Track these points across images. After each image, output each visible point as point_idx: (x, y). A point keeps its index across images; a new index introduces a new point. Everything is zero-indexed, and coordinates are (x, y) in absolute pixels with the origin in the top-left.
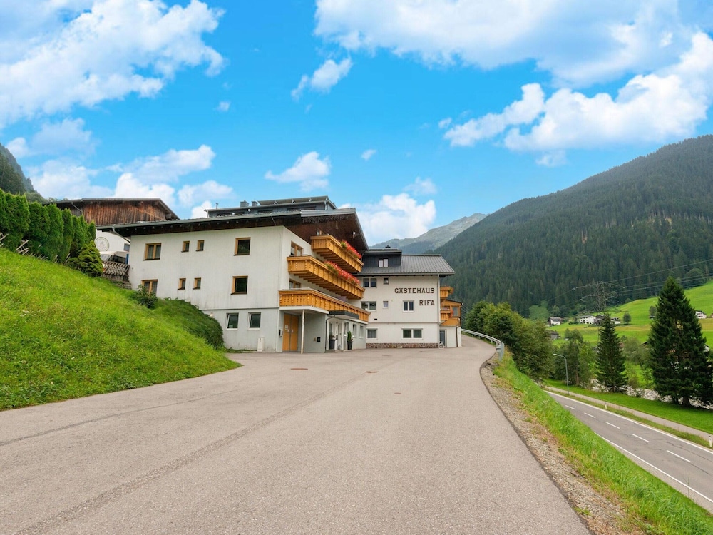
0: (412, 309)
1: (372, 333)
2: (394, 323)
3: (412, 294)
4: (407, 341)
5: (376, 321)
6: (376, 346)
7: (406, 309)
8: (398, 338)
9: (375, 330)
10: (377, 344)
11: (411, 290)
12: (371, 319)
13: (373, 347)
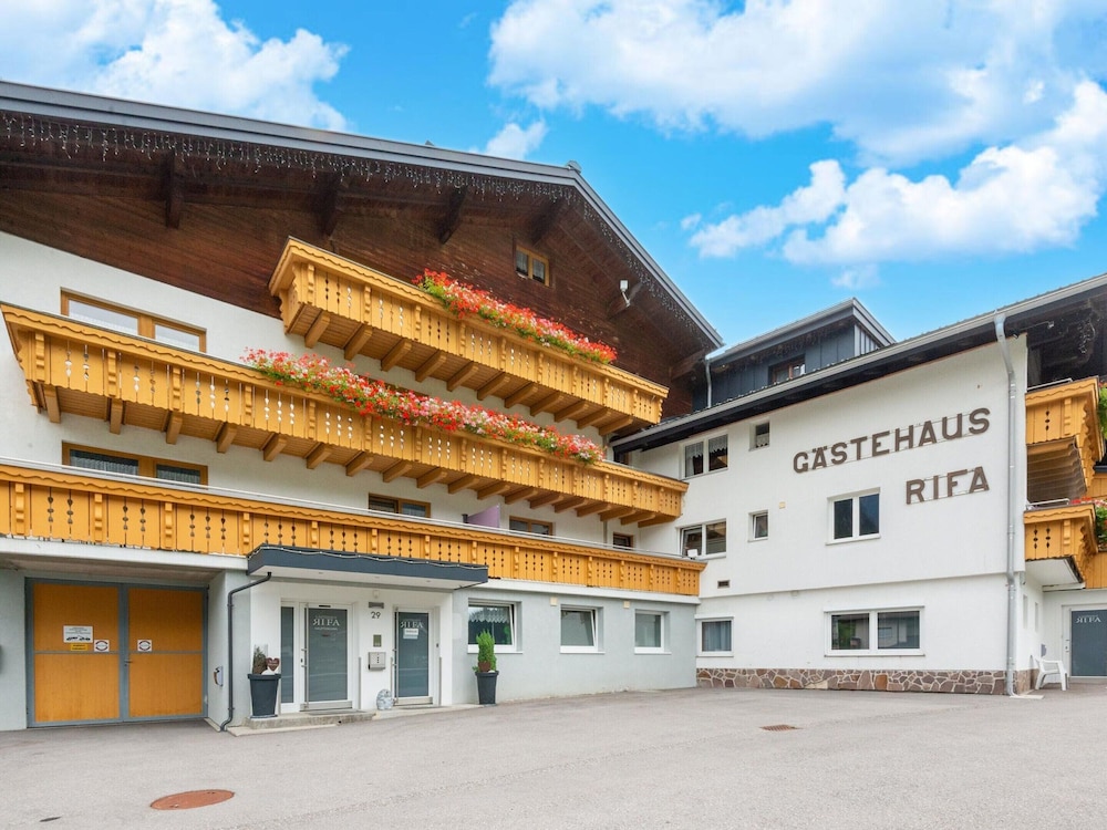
0: (870, 525)
1: (718, 633)
2: (795, 593)
3: (869, 461)
4: (849, 661)
5: (724, 591)
6: (725, 681)
7: (843, 529)
8: (813, 649)
9: (728, 623)
10: (730, 673)
11: (867, 447)
12: (707, 584)
13: (717, 682)
